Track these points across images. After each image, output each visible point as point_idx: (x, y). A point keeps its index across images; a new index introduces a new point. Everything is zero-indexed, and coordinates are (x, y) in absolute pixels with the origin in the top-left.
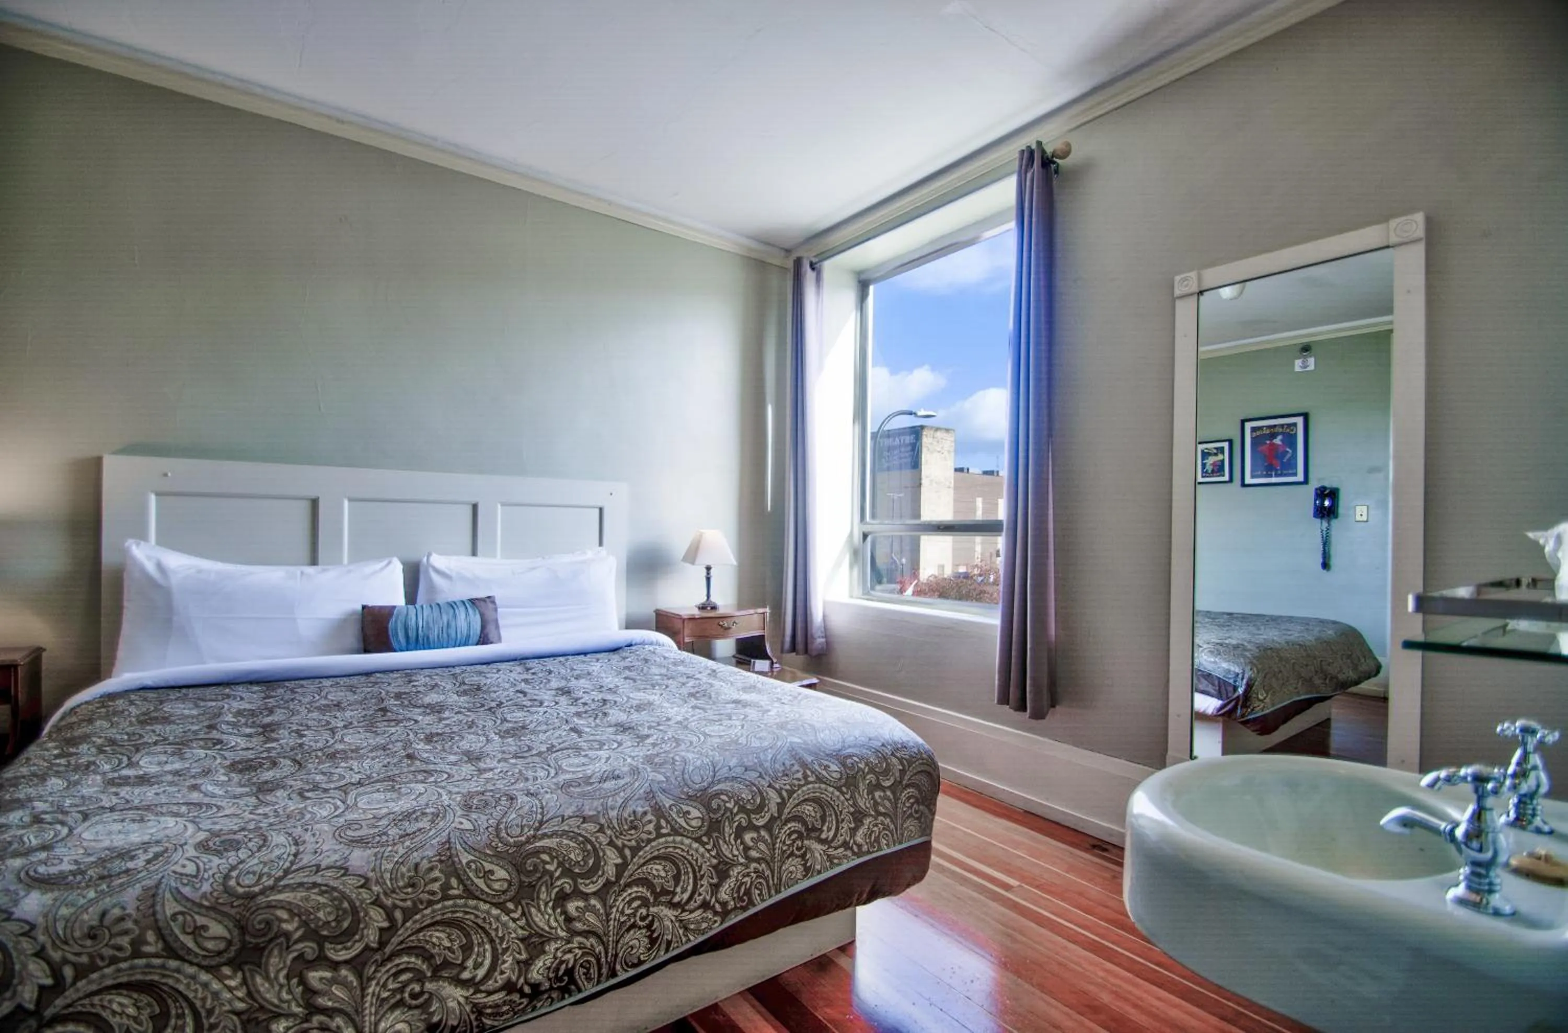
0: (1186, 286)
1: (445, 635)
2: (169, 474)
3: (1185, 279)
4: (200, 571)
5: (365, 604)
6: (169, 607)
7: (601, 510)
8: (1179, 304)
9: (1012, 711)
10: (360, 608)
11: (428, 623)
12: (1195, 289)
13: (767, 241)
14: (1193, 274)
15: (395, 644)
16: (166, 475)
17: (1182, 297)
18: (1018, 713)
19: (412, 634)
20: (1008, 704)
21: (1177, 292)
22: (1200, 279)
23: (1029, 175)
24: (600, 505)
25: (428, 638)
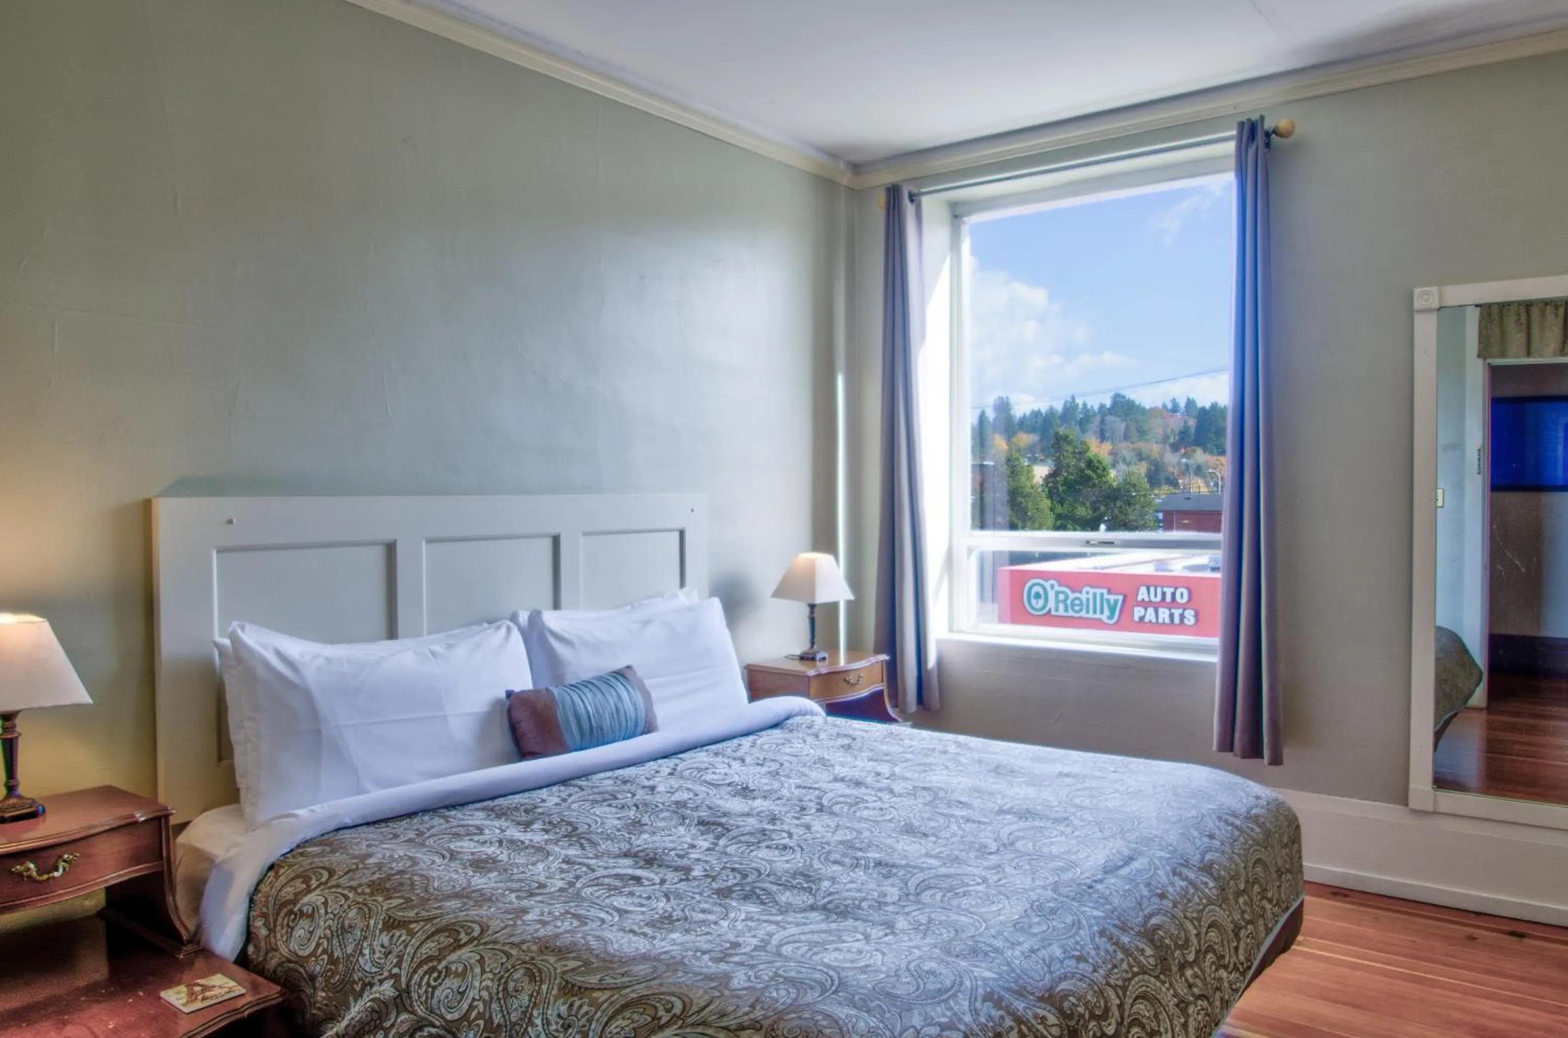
0: (1427, 300)
1: (617, 723)
2: (235, 521)
3: (1428, 293)
4: (329, 660)
5: (510, 688)
6: (314, 714)
7: (682, 533)
8: (1418, 319)
9: (1238, 759)
10: (503, 695)
11: (597, 709)
12: (1436, 305)
13: (833, 154)
14: (1434, 289)
15: (569, 742)
16: (230, 522)
17: (1420, 311)
18: (1244, 760)
19: (586, 726)
20: (1231, 750)
21: (1417, 305)
22: (1441, 295)
23: (1251, 151)
24: (680, 526)
25: (602, 729)
